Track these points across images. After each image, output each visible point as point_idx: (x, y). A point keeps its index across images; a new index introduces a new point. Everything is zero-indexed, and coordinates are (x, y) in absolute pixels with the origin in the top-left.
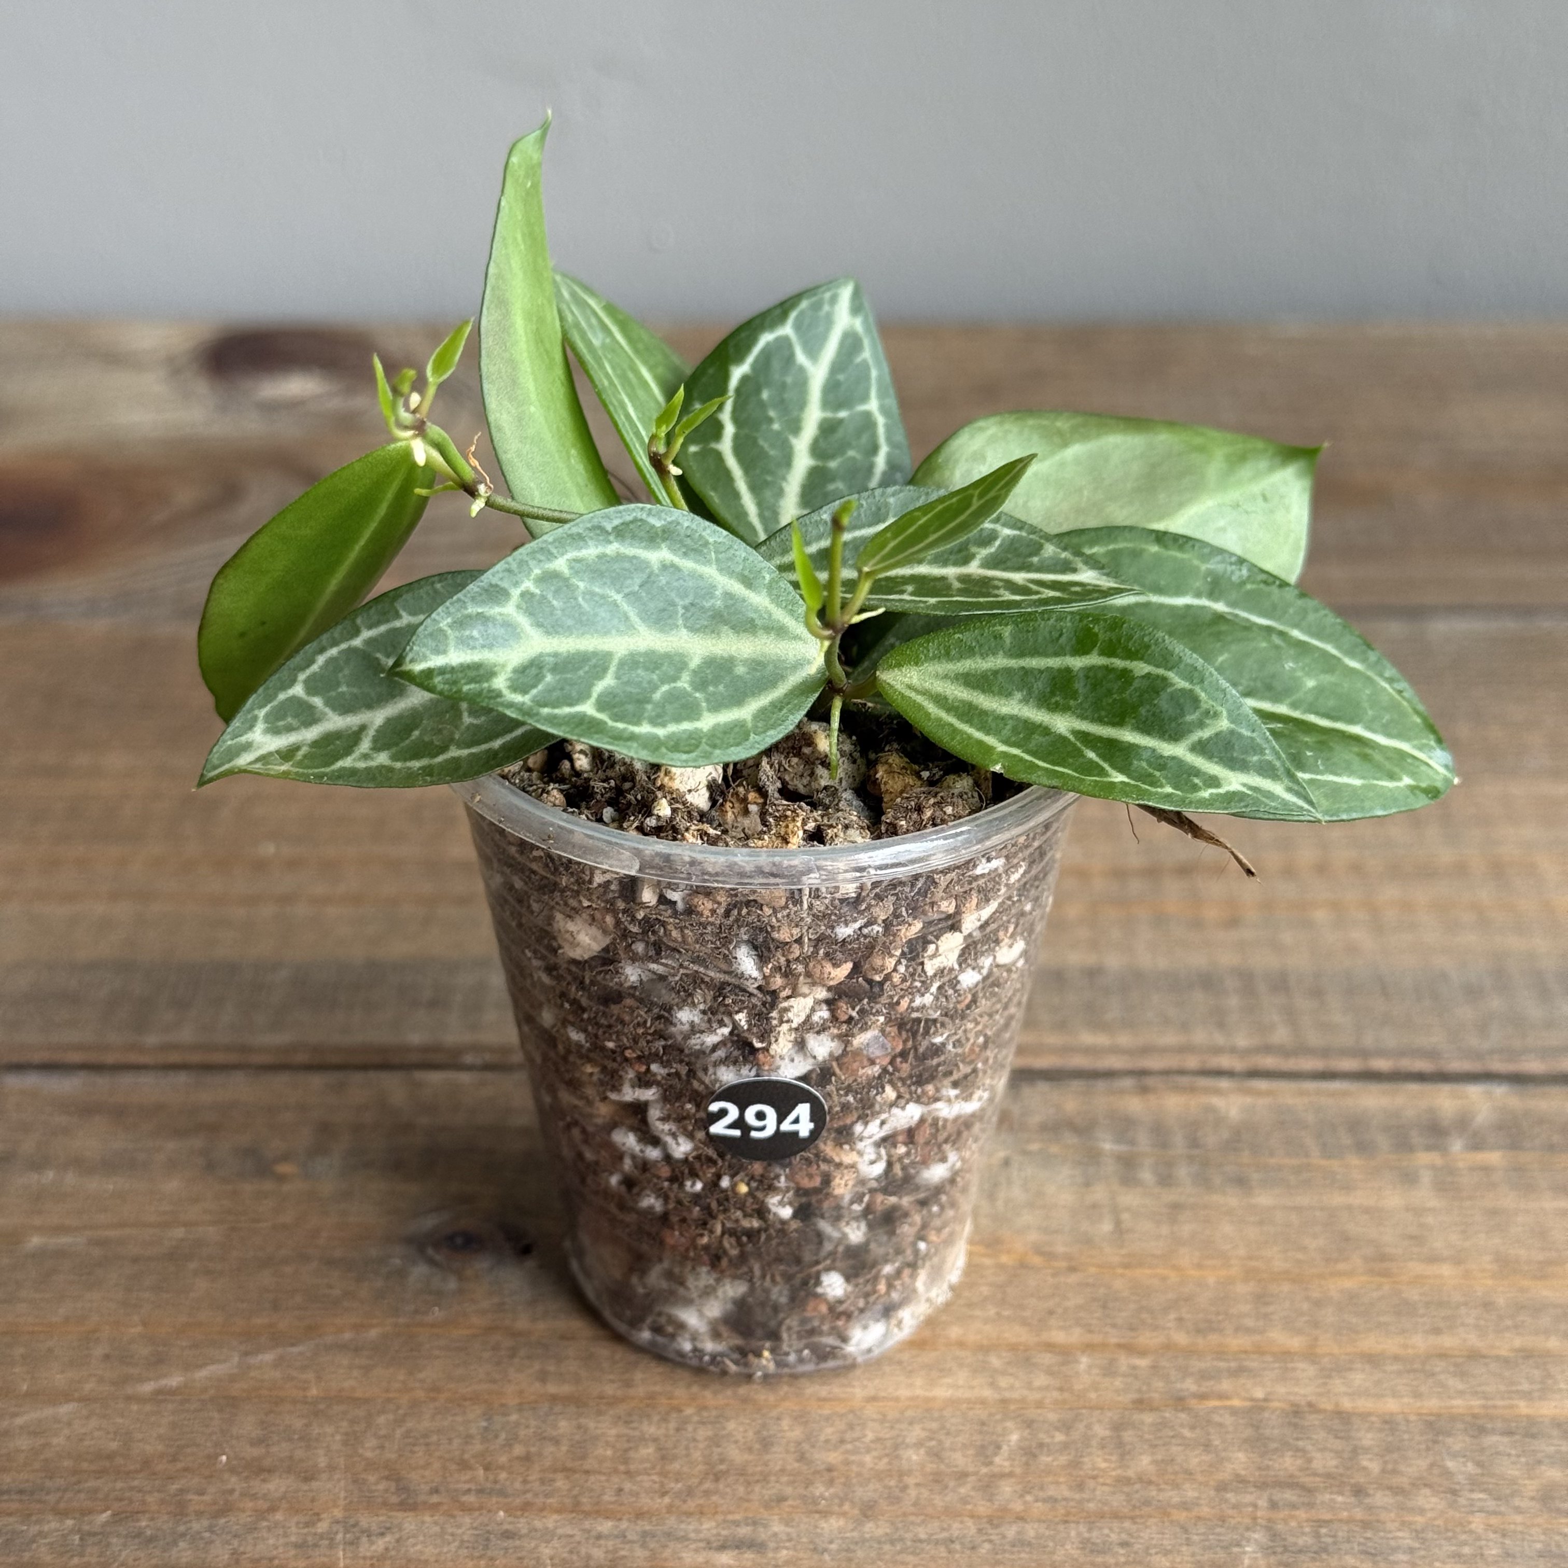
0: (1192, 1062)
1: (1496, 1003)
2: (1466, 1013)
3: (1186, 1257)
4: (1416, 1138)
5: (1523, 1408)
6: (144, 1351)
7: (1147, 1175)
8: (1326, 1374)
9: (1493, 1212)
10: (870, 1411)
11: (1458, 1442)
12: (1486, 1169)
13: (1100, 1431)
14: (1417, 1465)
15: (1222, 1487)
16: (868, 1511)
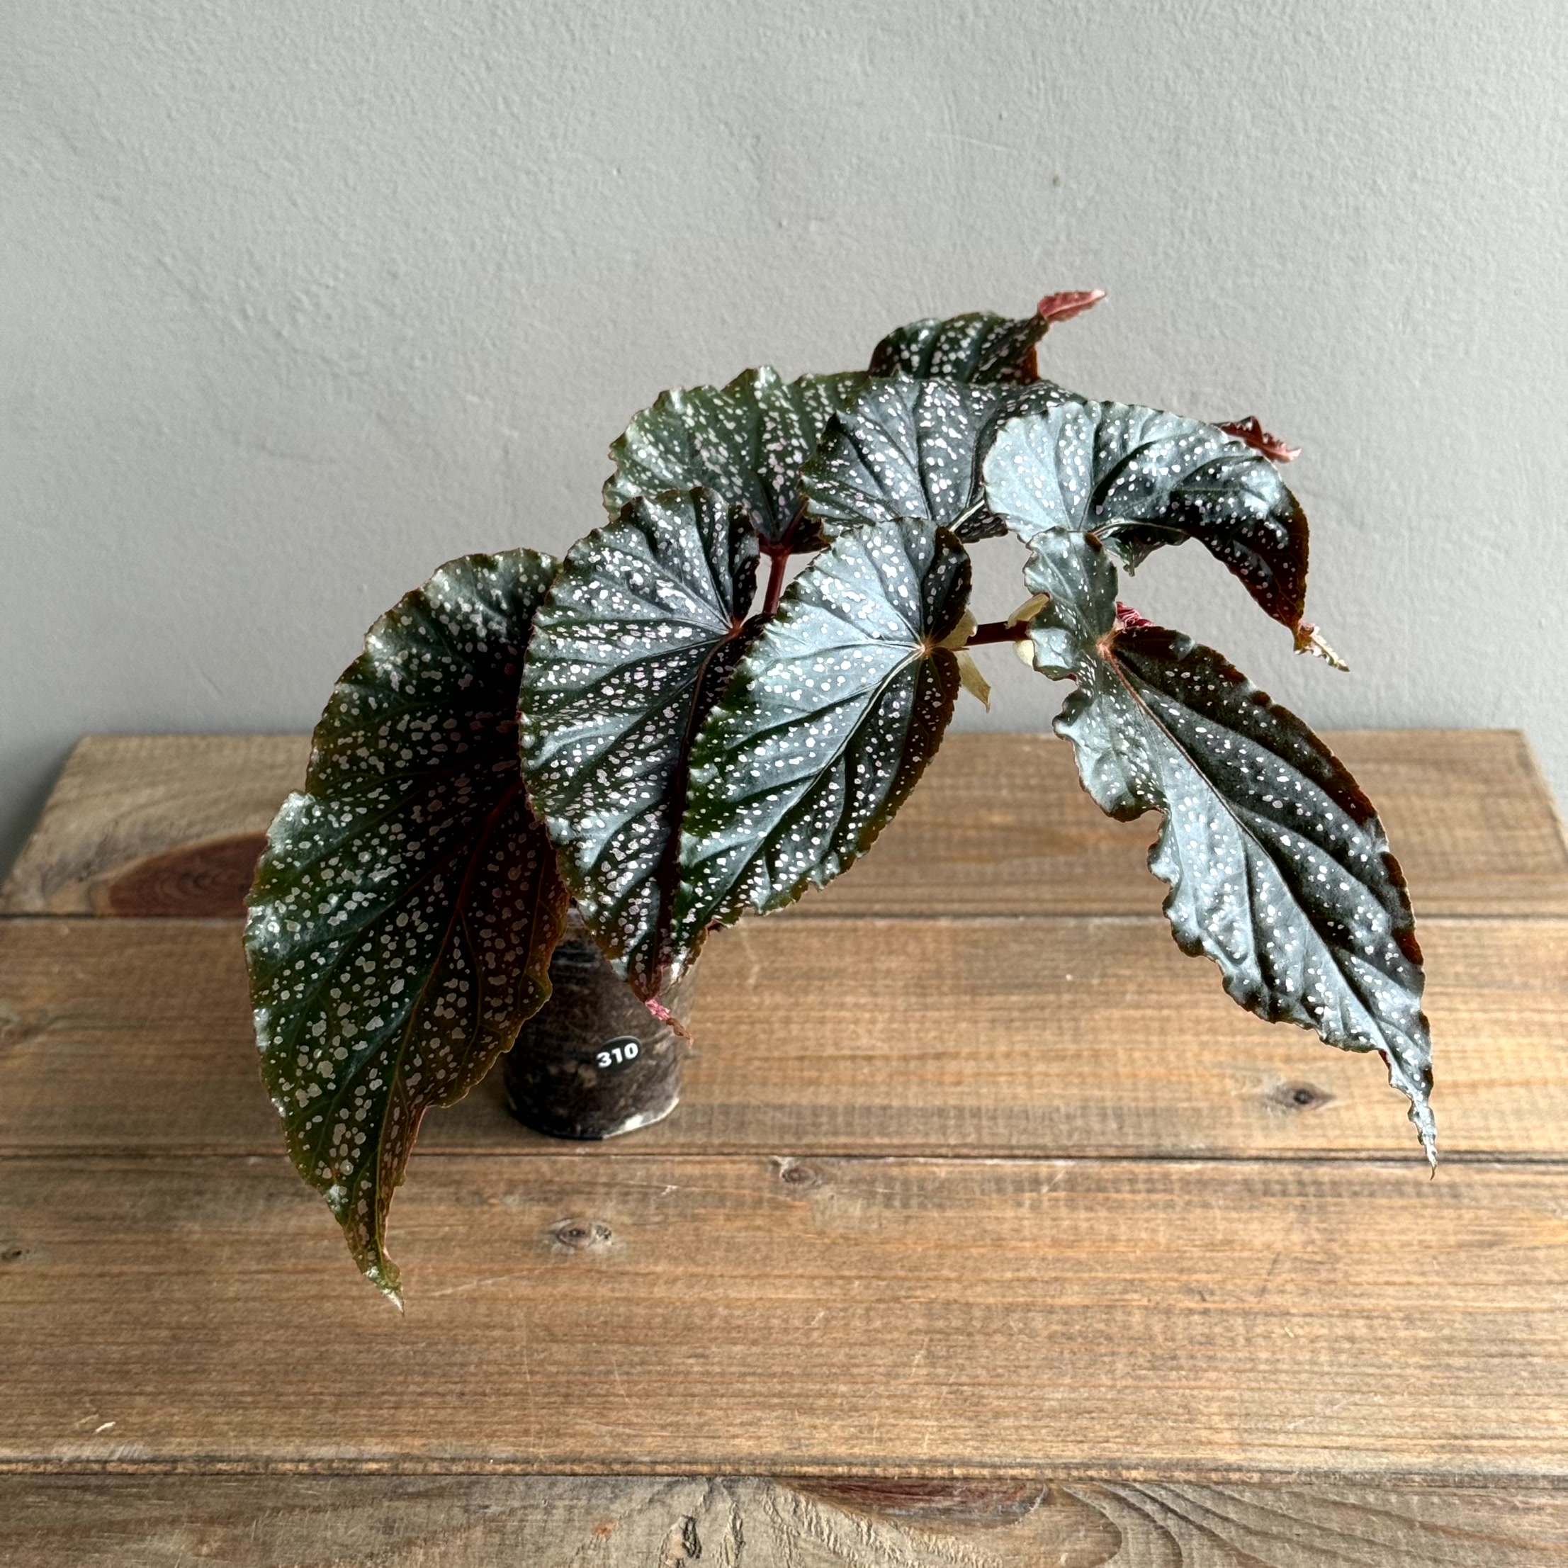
0: (928, 1151)
1: (1079, 1122)
2: (1064, 1127)
3: (910, 1240)
4: (1027, 1186)
5: (1049, 1301)
6: (434, 1279)
7: (897, 1203)
8: (965, 1288)
9: (1054, 1219)
10: (758, 1304)
11: (1016, 1316)
12: (1057, 1200)
13: (860, 1311)
14: (996, 1324)
15: (910, 1333)
16: (755, 1343)
